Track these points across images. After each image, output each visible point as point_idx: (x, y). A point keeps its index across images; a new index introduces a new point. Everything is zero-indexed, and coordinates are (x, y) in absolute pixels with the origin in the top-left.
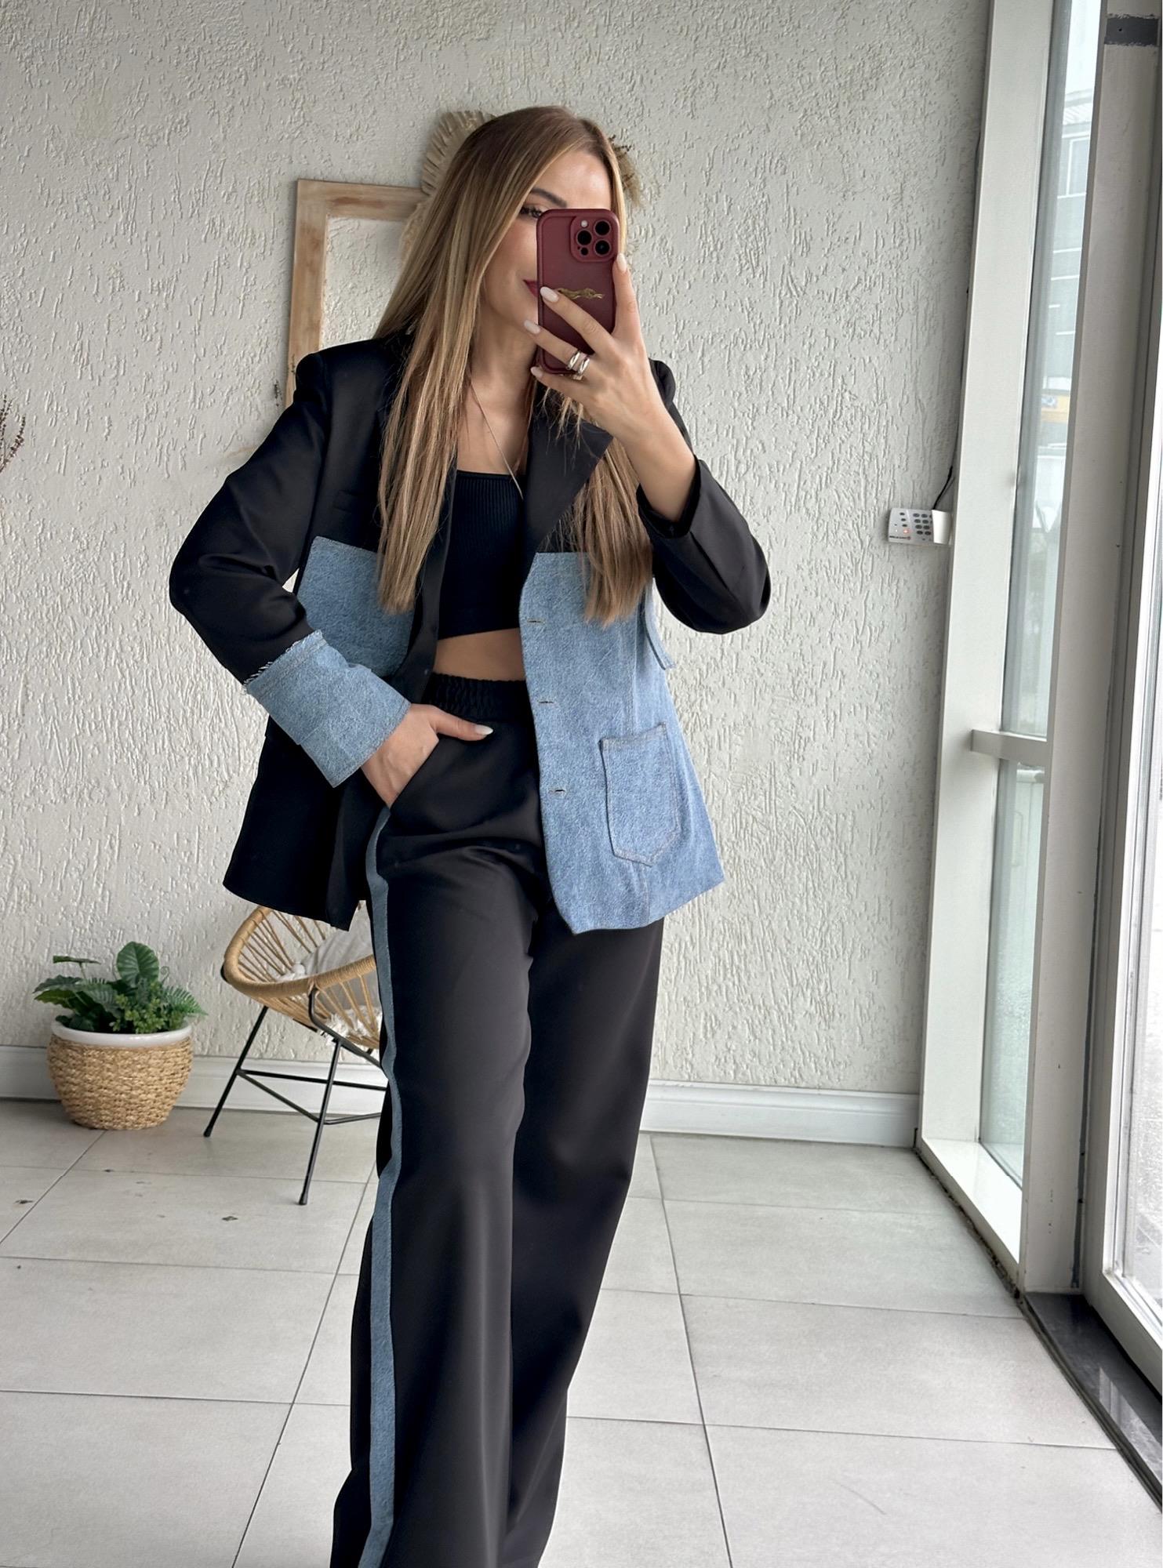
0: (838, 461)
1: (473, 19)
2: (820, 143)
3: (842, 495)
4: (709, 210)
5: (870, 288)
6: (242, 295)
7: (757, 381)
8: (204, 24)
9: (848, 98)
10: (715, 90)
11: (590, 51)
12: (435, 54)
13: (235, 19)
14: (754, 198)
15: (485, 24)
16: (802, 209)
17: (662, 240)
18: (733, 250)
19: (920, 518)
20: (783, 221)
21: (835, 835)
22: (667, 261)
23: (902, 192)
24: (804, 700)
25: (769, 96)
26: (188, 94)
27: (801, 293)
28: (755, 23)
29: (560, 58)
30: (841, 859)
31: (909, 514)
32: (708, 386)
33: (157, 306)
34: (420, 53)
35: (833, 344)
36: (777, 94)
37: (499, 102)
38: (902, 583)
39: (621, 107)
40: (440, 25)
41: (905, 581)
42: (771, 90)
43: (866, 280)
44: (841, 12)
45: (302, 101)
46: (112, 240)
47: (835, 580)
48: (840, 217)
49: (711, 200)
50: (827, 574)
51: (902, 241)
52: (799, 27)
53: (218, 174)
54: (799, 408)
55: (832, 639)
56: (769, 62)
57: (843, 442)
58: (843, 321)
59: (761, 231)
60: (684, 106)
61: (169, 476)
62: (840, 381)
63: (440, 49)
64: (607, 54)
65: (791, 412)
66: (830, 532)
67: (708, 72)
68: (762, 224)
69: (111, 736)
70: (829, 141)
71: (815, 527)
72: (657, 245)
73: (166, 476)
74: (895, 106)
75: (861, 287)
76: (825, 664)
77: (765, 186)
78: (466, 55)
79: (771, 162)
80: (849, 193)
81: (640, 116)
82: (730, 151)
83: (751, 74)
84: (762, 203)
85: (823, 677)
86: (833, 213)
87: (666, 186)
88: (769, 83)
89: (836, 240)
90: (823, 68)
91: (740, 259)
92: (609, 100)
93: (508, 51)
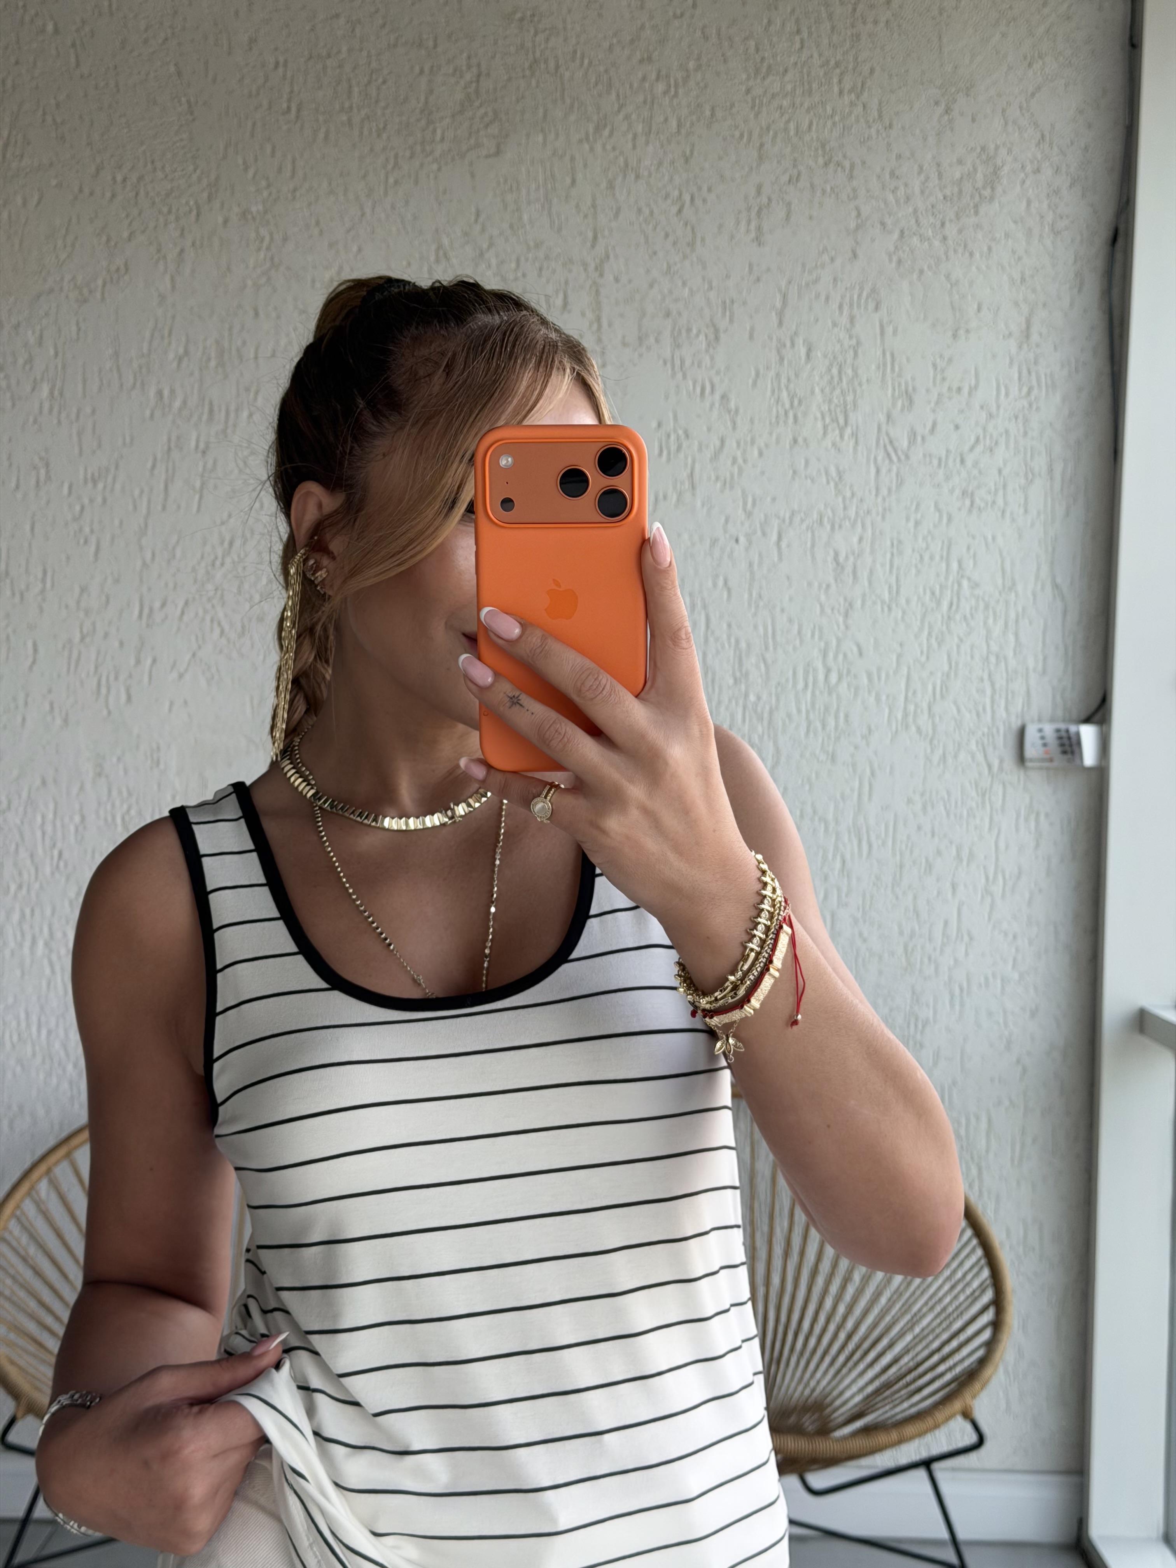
0: (957, 664)
1: (478, 131)
3: (963, 709)
4: (782, 359)
5: (991, 451)
6: (198, 484)
7: (849, 569)
8: (144, 147)
9: (957, 213)
10: (785, 209)
11: (626, 164)
12: (432, 176)
13: (182, 140)
14: (839, 341)
15: (494, 136)
16: (901, 353)
17: (724, 397)
18: (815, 406)
19: (1064, 734)
20: (878, 368)
22: (729, 423)
23: (1028, 327)
24: (921, 971)
25: (854, 214)
26: (125, 235)
27: (903, 457)
28: (834, 124)
29: (588, 176)
30: (974, 1171)
31: (1049, 729)
32: (788, 578)
33: (91, 501)
34: (414, 175)
35: (945, 520)
36: (865, 210)
37: (514, 234)
38: (1042, 818)
39: (667, 236)
40: (439, 137)
41: (1047, 815)
42: (857, 208)
43: (985, 439)
44: (944, 106)
45: (267, 239)
46: (35, 421)
47: (955, 816)
49: (785, 346)
50: (945, 808)
51: (1030, 390)
52: (891, 126)
53: (166, 334)
54: (903, 601)
55: (955, 891)
56: (855, 173)
57: (962, 640)
58: (957, 492)
59: (848, 383)
60: (748, 231)
61: (109, 713)
62: (955, 566)
63: (439, 169)
64: (646, 169)
65: (894, 606)
66: (948, 755)
67: (776, 187)
68: (850, 372)
69: (37, 1048)
70: (933, 267)
71: (929, 751)
72: (717, 405)
73: (105, 712)
74: (1015, 222)
75: (979, 449)
76: (946, 923)
77: (852, 325)
78: (473, 175)
79: (860, 296)
80: (961, 332)
81: (692, 245)
82: (807, 285)
83: (831, 188)
84: (850, 347)
85: (945, 940)
86: (941, 356)
87: (726, 331)
88: (855, 197)
89: (945, 390)
90: (922, 177)
91: (823, 418)
92: (651, 226)
93: (523, 169)
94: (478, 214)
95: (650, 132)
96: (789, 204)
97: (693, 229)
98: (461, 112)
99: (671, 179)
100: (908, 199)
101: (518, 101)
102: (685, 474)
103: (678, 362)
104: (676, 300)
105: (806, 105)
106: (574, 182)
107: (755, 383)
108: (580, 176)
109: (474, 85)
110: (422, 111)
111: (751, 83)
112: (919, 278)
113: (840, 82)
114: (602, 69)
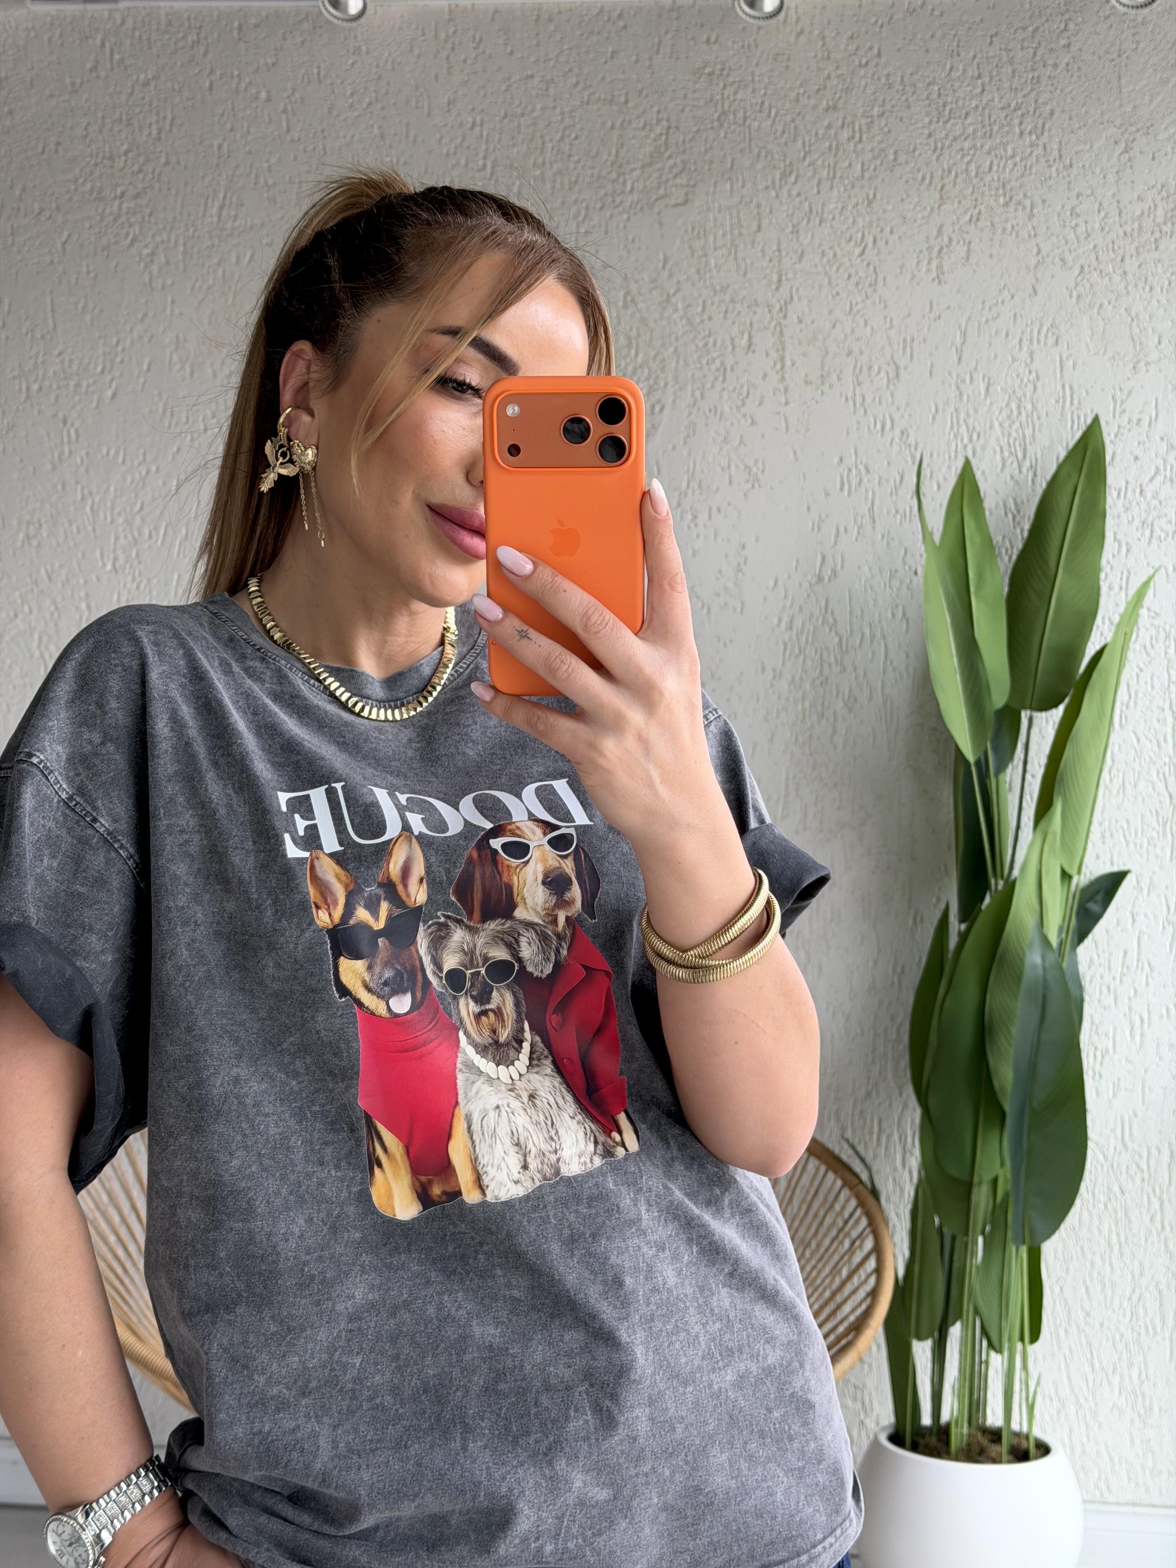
0: (1136, 694)
1: (668, 181)
2: (1101, 306)
3: (1142, 738)
4: (961, 394)
9: (1137, 248)
10: (966, 248)
12: (621, 225)
14: (1018, 376)
15: (682, 186)
16: (1080, 386)
17: (902, 433)
18: (993, 442)
20: (1057, 402)
21: (1146, 1175)
22: (909, 458)
24: (1099, 1001)
25: (1035, 251)
28: (1015, 165)
29: (774, 221)
30: (1156, 1204)
34: (603, 223)
35: (1124, 550)
36: (1046, 248)
37: (701, 278)
39: (849, 277)
40: (628, 188)
42: (1037, 245)
43: (1165, 469)
44: (1123, 145)
47: (1136, 845)
48: (1130, 393)
49: (964, 381)
50: (1125, 837)
52: (1071, 166)
55: (1134, 920)
56: (1035, 211)
57: (1141, 670)
58: (1137, 522)
59: (1027, 416)
60: (929, 270)
63: (628, 219)
64: (830, 212)
66: (1127, 784)
67: (957, 227)
68: (1029, 406)
70: (1113, 301)
72: (897, 440)
75: (1160, 479)
76: (1125, 953)
77: (1032, 360)
78: (661, 224)
79: (1039, 332)
80: (1142, 364)
81: (874, 285)
82: (987, 321)
83: (1013, 227)
84: (1029, 381)
85: (1125, 970)
86: (1121, 390)
87: (905, 368)
88: (1035, 235)
89: (1126, 423)
90: (1103, 214)
91: (1002, 451)
92: (835, 268)
93: (711, 216)
94: (665, 262)
95: (834, 177)
96: (970, 243)
97: (875, 269)
98: (650, 164)
99: (854, 222)
100: (1088, 235)
101: (706, 151)
102: (865, 508)
103: (859, 399)
104: (858, 340)
105: (987, 147)
106: (759, 227)
107: (934, 418)
108: (765, 222)
109: (664, 138)
110: (613, 164)
111: (932, 127)
112: (1098, 313)
113: (1021, 124)
114: (789, 118)
